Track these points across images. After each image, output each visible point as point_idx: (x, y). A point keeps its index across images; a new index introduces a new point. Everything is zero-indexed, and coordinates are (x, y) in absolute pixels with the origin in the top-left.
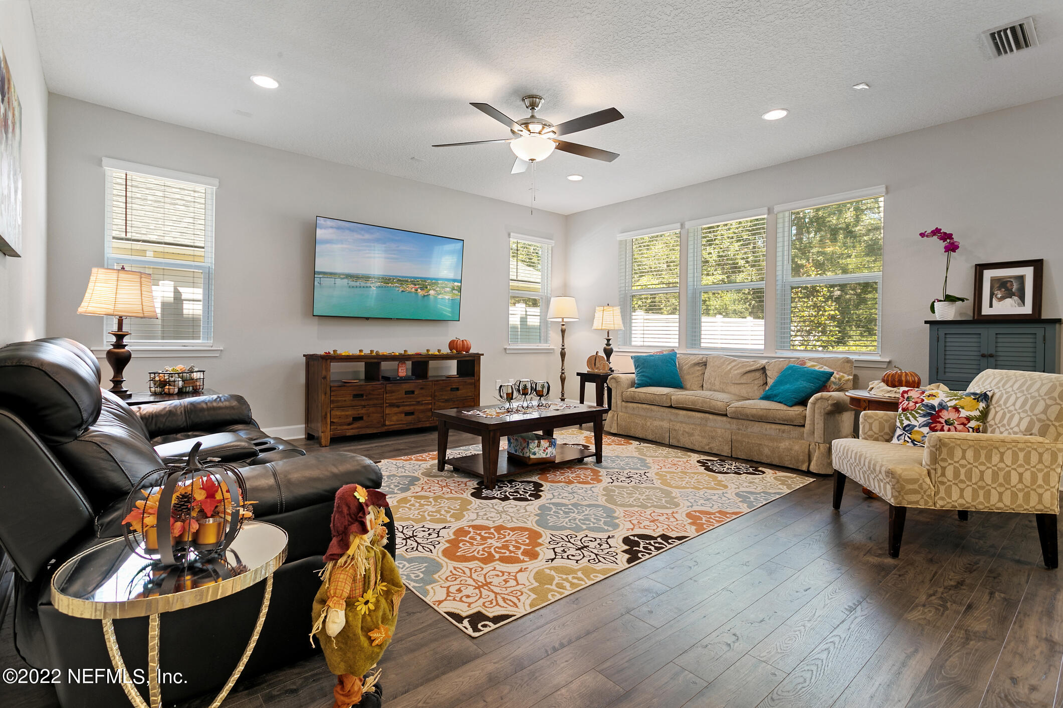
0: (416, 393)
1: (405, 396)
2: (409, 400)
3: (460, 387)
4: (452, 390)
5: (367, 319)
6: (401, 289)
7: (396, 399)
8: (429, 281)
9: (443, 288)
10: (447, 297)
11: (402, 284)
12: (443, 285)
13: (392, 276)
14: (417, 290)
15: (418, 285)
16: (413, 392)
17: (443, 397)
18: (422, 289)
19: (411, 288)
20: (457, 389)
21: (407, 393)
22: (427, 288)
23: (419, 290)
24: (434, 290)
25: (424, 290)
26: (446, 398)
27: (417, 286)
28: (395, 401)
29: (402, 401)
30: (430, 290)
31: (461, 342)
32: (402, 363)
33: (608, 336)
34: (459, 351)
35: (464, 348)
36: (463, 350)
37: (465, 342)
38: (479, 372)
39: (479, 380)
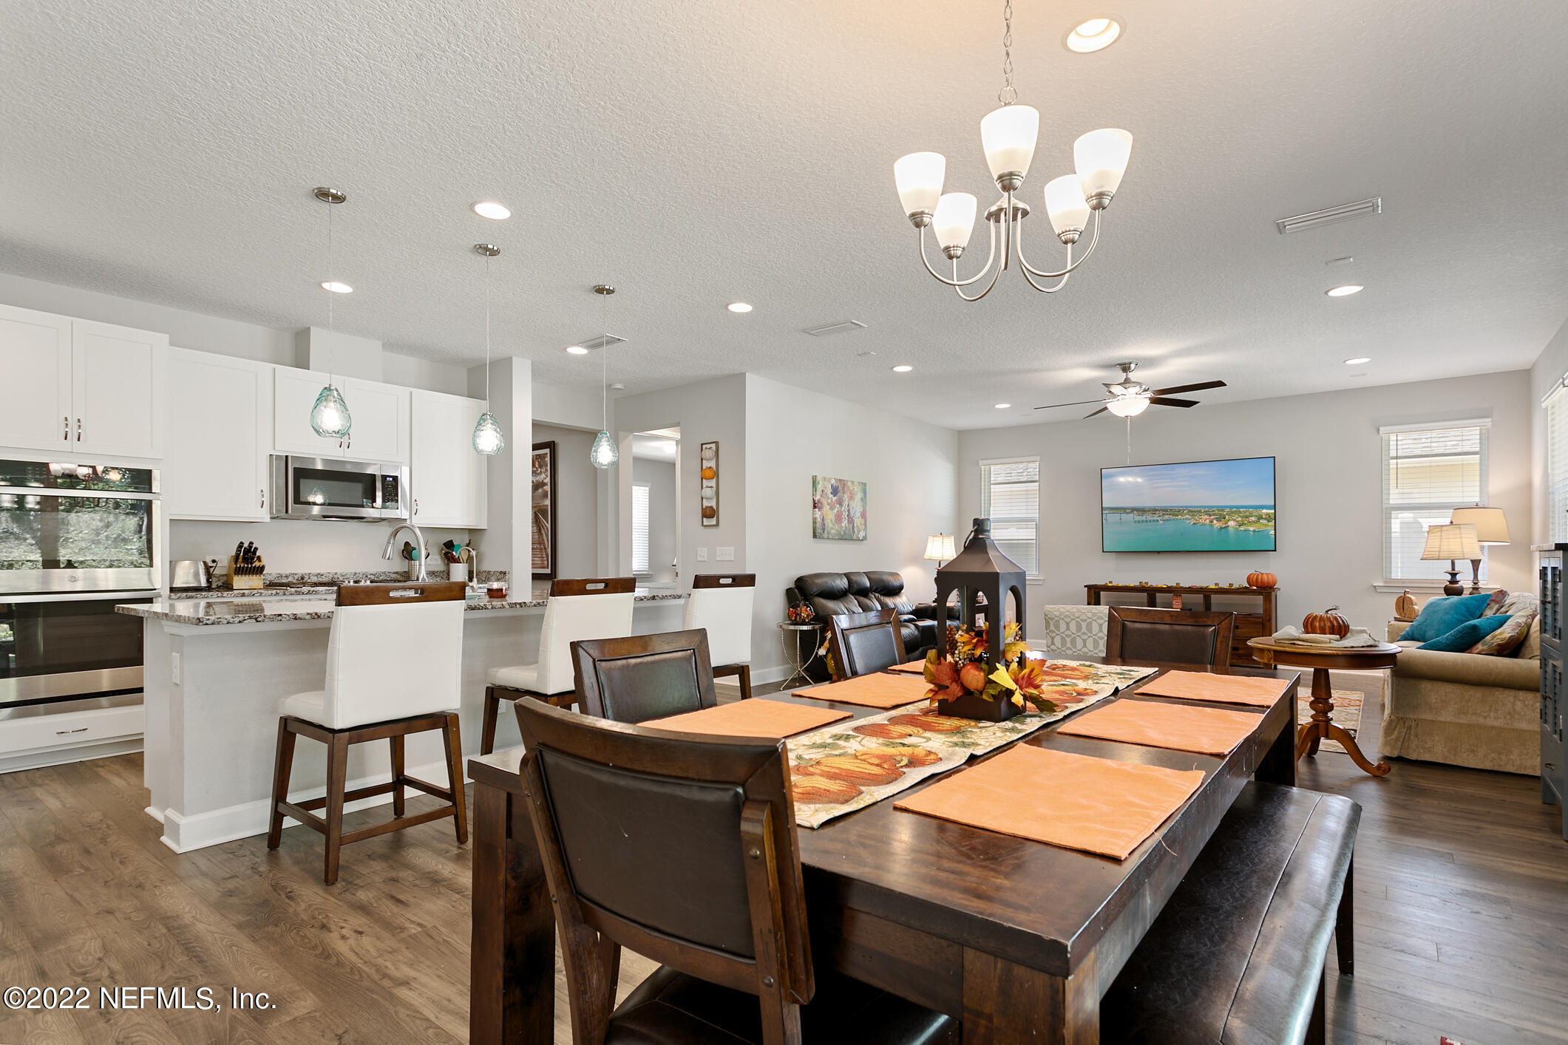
5: (1159, 552)
6: (1193, 521)
10: (1252, 529)
13: (1182, 507)
14: (1212, 522)
15: (1214, 515)
18: (1218, 520)
19: (1205, 519)
22: (1225, 518)
23: (1215, 521)
24: (1234, 520)
25: (1221, 521)
27: (1213, 517)
30: (1229, 520)
31: (1265, 576)
32: (1177, 596)
33: (1453, 569)
34: (1259, 585)
35: (1268, 583)
36: (1266, 584)
37: (1270, 576)
38: (1270, 610)
39: (1270, 620)
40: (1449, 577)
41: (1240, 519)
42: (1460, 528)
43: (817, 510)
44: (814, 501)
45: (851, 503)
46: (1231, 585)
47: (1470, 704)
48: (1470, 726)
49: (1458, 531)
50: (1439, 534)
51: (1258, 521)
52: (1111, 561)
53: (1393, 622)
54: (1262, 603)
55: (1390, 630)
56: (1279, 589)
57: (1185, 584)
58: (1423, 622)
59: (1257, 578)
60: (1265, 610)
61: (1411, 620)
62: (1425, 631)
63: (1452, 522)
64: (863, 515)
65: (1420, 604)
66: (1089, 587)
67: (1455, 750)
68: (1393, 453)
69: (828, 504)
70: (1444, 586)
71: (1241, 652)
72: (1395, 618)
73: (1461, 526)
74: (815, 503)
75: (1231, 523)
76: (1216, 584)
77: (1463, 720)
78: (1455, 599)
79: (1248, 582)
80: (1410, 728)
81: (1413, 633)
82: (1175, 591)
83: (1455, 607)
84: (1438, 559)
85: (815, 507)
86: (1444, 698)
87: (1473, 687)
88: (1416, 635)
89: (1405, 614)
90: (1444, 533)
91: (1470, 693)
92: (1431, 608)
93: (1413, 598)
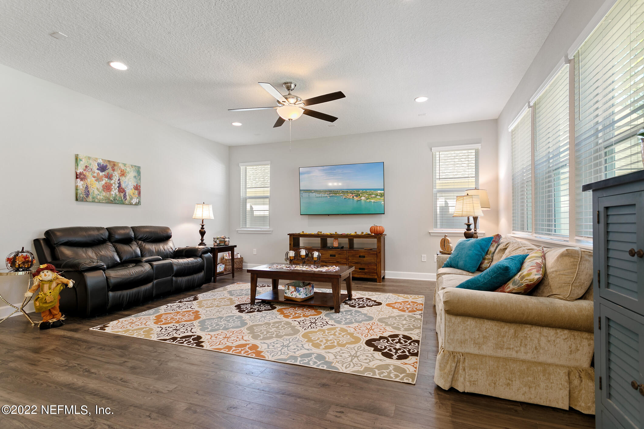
0: (336, 256)
1: (330, 257)
2: (332, 260)
3: (366, 256)
4: (360, 256)
5: (329, 215)
6: (344, 197)
7: (325, 259)
8: (361, 191)
9: (370, 195)
11: (344, 194)
12: (371, 193)
13: (338, 189)
14: (353, 197)
15: (354, 194)
16: (334, 256)
17: (354, 261)
18: (356, 196)
19: (350, 196)
20: (364, 257)
21: (331, 255)
22: (360, 195)
23: (355, 197)
24: (364, 196)
25: (358, 197)
26: (356, 261)
27: (354, 195)
28: (324, 260)
29: (328, 260)
30: (362, 196)
31: (378, 228)
32: (336, 239)
33: (469, 222)
34: (376, 233)
35: (380, 231)
36: (379, 232)
37: (381, 228)
38: (380, 247)
39: (380, 252)
40: (466, 227)
41: (367, 196)
42: (472, 197)
43: (78, 180)
44: (76, 173)
45: (123, 179)
46: (363, 233)
47: (505, 340)
48: (506, 360)
49: (471, 199)
50: (462, 201)
51: (375, 197)
52: (306, 220)
53: (440, 255)
54: (376, 242)
55: (438, 260)
56: (386, 235)
57: (340, 233)
58: (457, 255)
59: (374, 229)
60: (378, 247)
61: (448, 253)
62: (458, 262)
63: (468, 195)
64: (137, 188)
65: (454, 243)
66: (291, 235)
67: (495, 384)
68: (438, 177)
69: (94, 177)
70: (464, 232)
71: (366, 271)
72: (440, 251)
73: (473, 196)
74: (77, 175)
75: (363, 198)
76: (355, 232)
77: (501, 353)
78: (472, 240)
79: (371, 231)
80: (458, 361)
81: (451, 263)
82: (336, 236)
83: (473, 245)
84: (462, 216)
85: (77, 178)
86: (485, 334)
87: (508, 324)
88: (453, 264)
89: (445, 249)
90: (465, 201)
91: (505, 329)
92: (460, 246)
93: (449, 239)
